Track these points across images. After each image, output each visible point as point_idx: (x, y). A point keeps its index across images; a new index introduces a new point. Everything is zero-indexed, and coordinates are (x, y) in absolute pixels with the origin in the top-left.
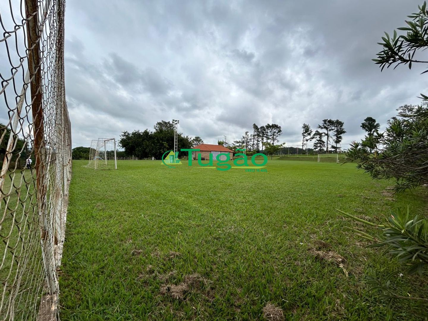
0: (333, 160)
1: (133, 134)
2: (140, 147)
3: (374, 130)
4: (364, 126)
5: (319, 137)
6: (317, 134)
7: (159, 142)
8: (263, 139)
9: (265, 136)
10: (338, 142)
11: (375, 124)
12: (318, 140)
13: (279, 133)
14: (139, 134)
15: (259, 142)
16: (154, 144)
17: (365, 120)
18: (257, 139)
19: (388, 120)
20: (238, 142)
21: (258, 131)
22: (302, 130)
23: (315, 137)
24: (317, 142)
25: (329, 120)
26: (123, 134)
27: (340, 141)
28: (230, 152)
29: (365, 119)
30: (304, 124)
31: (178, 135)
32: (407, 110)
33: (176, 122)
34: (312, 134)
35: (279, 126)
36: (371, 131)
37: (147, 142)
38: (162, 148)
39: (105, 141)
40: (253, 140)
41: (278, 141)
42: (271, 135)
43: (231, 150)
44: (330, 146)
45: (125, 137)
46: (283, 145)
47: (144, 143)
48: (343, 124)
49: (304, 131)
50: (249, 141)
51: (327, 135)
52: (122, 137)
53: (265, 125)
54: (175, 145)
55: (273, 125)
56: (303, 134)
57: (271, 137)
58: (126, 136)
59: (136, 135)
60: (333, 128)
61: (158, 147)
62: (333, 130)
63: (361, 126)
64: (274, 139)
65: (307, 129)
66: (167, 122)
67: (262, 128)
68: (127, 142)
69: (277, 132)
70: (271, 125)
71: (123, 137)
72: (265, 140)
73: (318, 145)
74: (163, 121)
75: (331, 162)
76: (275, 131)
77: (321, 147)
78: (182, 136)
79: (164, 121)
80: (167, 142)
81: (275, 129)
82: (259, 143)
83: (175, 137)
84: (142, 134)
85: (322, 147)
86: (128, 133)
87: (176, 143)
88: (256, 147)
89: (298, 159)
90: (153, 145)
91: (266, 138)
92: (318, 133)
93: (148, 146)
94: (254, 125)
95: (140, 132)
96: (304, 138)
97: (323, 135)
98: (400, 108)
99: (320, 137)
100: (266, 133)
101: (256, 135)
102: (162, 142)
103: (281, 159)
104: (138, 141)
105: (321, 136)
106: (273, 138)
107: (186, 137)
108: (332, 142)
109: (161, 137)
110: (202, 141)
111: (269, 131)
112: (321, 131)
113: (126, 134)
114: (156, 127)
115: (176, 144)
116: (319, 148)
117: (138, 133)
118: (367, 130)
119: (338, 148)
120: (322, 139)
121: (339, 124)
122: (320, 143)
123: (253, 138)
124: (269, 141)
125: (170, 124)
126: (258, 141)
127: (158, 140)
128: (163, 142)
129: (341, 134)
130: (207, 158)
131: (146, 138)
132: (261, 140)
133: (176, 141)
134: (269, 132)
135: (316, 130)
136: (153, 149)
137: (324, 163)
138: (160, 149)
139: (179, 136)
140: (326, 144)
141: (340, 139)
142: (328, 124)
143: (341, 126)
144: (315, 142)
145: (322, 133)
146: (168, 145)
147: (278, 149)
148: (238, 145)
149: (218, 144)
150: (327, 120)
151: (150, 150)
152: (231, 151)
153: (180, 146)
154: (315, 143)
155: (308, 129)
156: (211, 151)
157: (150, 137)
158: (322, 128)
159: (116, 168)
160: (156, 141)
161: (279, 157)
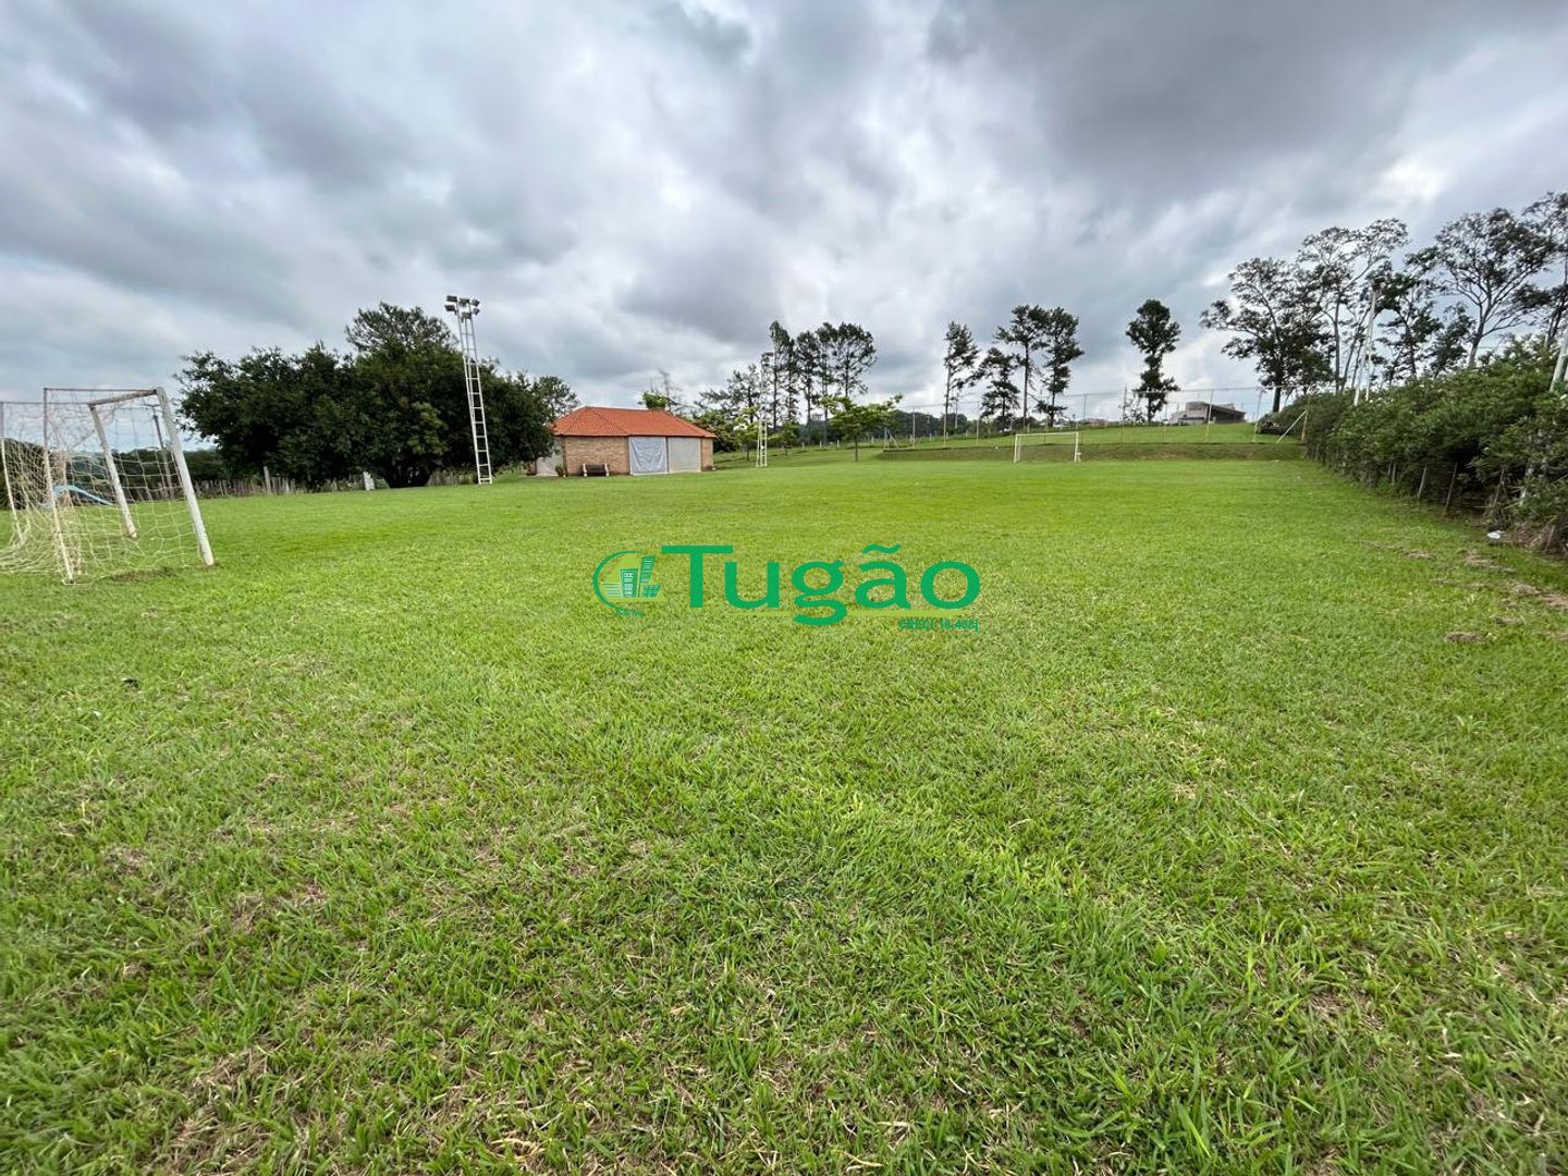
0: (1059, 453)
1: (246, 367)
2: (304, 432)
3: (1163, 345)
4: (1135, 332)
5: (1002, 373)
6: (994, 361)
7: (395, 406)
8: (809, 383)
9: (815, 369)
10: (1057, 388)
11: (1167, 327)
12: (996, 384)
13: (866, 360)
14: (285, 368)
15: (796, 392)
16: (372, 416)
17: (1140, 311)
18: (787, 382)
19: (1203, 310)
20: (717, 398)
21: (791, 353)
22: (944, 348)
23: (988, 371)
24: (994, 389)
25: (1032, 308)
26: (191, 366)
27: (1063, 385)
28: (702, 437)
29: (1141, 305)
30: (952, 326)
31: (482, 369)
32: (1257, 278)
33: (467, 310)
34: (977, 363)
35: (865, 330)
36: (1153, 348)
37: (337, 408)
38: (415, 432)
39: (92, 406)
40: (772, 387)
41: (864, 390)
42: (838, 368)
43: (705, 428)
44: (1032, 404)
45: (205, 384)
46: (895, 404)
47: (318, 410)
48: (1076, 323)
49: (953, 351)
50: (758, 390)
51: (1026, 363)
52: (187, 381)
53: (814, 327)
54: (472, 413)
55: (843, 327)
56: (947, 359)
57: (840, 372)
58: (211, 376)
59: (266, 372)
60: (1045, 339)
61: (393, 425)
62: (1044, 345)
63: (1128, 334)
64: (848, 383)
65: (960, 343)
66: (407, 309)
67: (803, 338)
68: (226, 409)
69: (857, 354)
70: (837, 329)
71: (195, 384)
72: (817, 389)
73: (998, 400)
74: (387, 308)
75: (1055, 461)
76: (851, 350)
77: (1005, 407)
78: (500, 373)
79: (391, 304)
80: (433, 405)
81: (850, 344)
82: (794, 396)
83: (469, 379)
84: (297, 367)
85: (1008, 408)
86: (220, 363)
87: (477, 404)
88: (785, 412)
89: (945, 454)
90: (365, 417)
91: (821, 380)
92: (996, 359)
93: (340, 424)
94: (776, 326)
95: (285, 355)
96: (951, 375)
97: (1013, 363)
98: (1240, 268)
99: (1004, 374)
100: (818, 358)
101: (782, 368)
102: (411, 402)
103: (889, 455)
104: (283, 400)
105: (1005, 370)
106: (846, 378)
107: (515, 378)
108: (1039, 390)
109: (402, 381)
110: (573, 397)
111: (830, 352)
112: (1006, 349)
113: (209, 368)
114: (359, 334)
115: (478, 413)
116: (998, 413)
117: (275, 363)
118: (1144, 347)
119: (1056, 409)
120: (1010, 378)
121: (1065, 322)
122: (1004, 395)
123: (772, 378)
124: (832, 389)
125: (423, 323)
126: (791, 390)
127: (385, 392)
128: (417, 405)
129: (1068, 358)
130: (615, 467)
131: (322, 385)
132: (802, 386)
133: (476, 398)
134: (831, 356)
135: (990, 347)
136: (369, 439)
137: (1038, 466)
138: (404, 436)
139: (486, 372)
140: (1021, 395)
141: (1064, 379)
142: (1030, 324)
143: (1070, 334)
144: (988, 391)
145: (1010, 358)
146: (439, 417)
147: (878, 420)
148: (717, 406)
149: (644, 407)
150: (1027, 308)
151: (355, 444)
152: (703, 433)
153: (496, 420)
154: (987, 395)
155: (965, 344)
156: (626, 437)
157: (343, 383)
158: (1010, 339)
159: (210, 560)
160: (379, 401)
161: (881, 451)
